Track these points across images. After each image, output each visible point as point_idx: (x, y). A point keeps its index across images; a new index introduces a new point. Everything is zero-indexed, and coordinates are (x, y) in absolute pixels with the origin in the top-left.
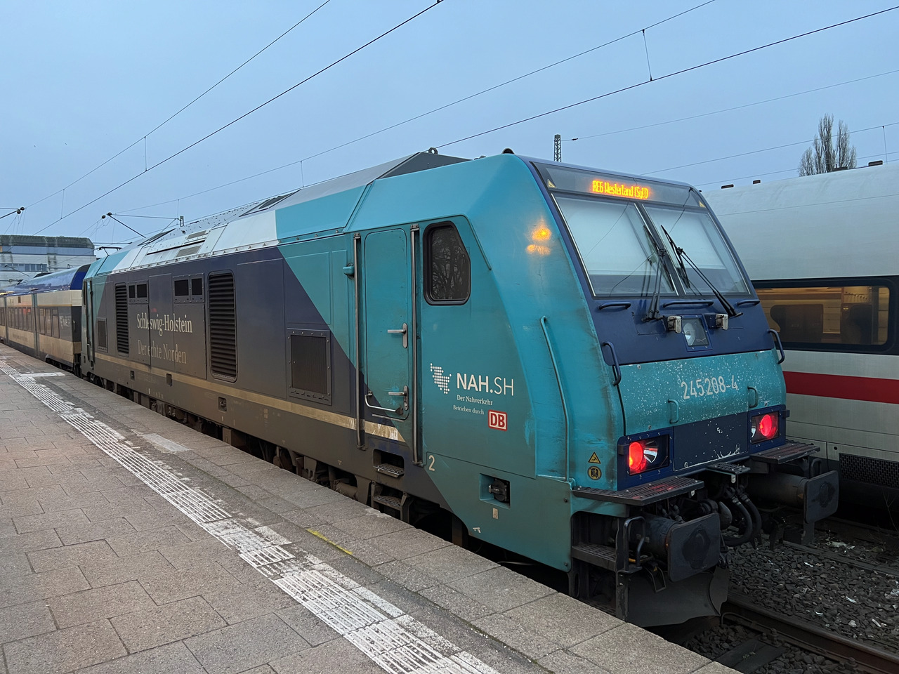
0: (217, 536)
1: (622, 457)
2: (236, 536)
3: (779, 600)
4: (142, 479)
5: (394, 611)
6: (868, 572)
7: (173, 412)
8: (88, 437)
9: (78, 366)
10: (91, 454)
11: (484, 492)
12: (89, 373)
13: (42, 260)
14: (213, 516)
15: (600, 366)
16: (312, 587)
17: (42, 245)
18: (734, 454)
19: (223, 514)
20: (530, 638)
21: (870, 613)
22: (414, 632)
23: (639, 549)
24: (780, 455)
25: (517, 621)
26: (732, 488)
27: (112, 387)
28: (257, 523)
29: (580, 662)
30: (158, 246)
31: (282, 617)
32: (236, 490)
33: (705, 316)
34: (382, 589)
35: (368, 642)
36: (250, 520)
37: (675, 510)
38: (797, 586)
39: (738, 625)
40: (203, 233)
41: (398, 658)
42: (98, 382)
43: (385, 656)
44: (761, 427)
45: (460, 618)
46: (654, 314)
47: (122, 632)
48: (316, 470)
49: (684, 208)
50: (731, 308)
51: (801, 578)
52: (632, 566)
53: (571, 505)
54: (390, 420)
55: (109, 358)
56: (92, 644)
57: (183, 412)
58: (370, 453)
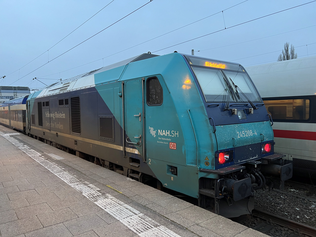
0: (74, 187)
1: (217, 158)
2: (81, 188)
3: (272, 209)
4: (47, 168)
5: (137, 212)
6: (303, 199)
7: (58, 146)
8: (29, 155)
9: (25, 131)
10: (30, 160)
11: (168, 171)
12: (29, 133)
13: (12, 95)
14: (73, 181)
15: (209, 126)
16: (108, 204)
17: (12, 89)
18: (256, 157)
19: (77, 180)
20: (185, 220)
21: (304, 213)
22: (144, 219)
23: (223, 190)
24: (272, 157)
25: (180, 215)
26: (255, 170)
27: (37, 138)
28: (88, 183)
29: (202, 229)
30: (53, 88)
31: (98, 214)
32: (81, 172)
33: (245, 109)
34: (133, 205)
35: (128, 222)
36: (86, 182)
37: (235, 177)
38: (278, 204)
39: (258, 218)
40: (69, 83)
41: (139, 228)
42: (32, 136)
43: (134, 227)
44: (265, 148)
45: (160, 214)
46: (227, 108)
47: (41, 220)
48: (109, 165)
49: (238, 72)
50: (254, 106)
51: (280, 202)
52: (221, 196)
53: (199, 175)
54: (135, 147)
55: (36, 128)
56: (31, 224)
57: (62, 146)
58: (128, 159)
